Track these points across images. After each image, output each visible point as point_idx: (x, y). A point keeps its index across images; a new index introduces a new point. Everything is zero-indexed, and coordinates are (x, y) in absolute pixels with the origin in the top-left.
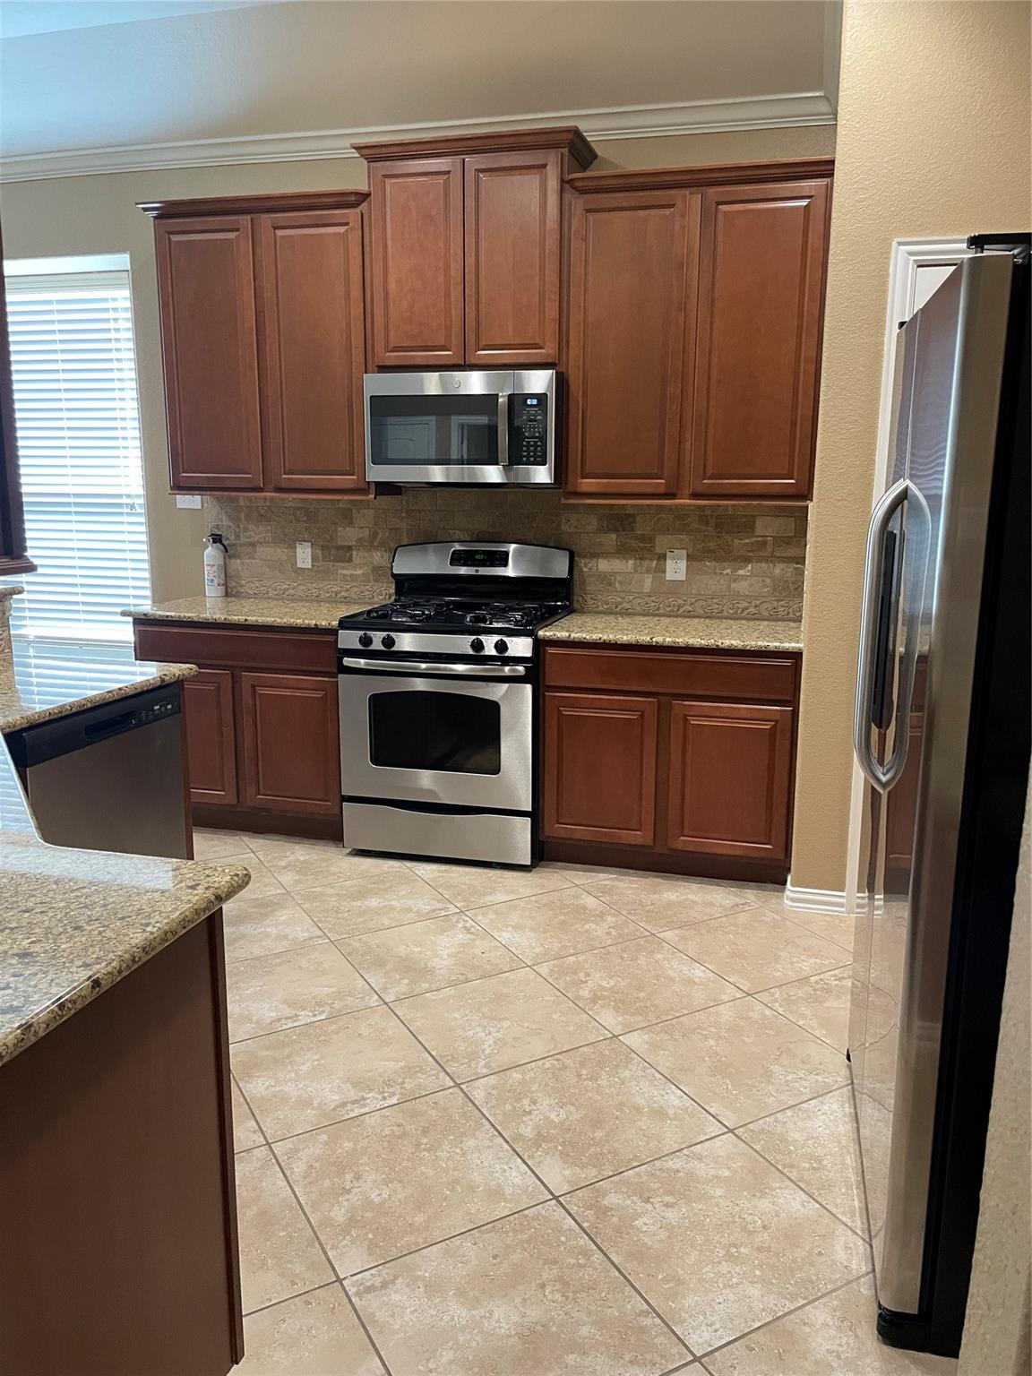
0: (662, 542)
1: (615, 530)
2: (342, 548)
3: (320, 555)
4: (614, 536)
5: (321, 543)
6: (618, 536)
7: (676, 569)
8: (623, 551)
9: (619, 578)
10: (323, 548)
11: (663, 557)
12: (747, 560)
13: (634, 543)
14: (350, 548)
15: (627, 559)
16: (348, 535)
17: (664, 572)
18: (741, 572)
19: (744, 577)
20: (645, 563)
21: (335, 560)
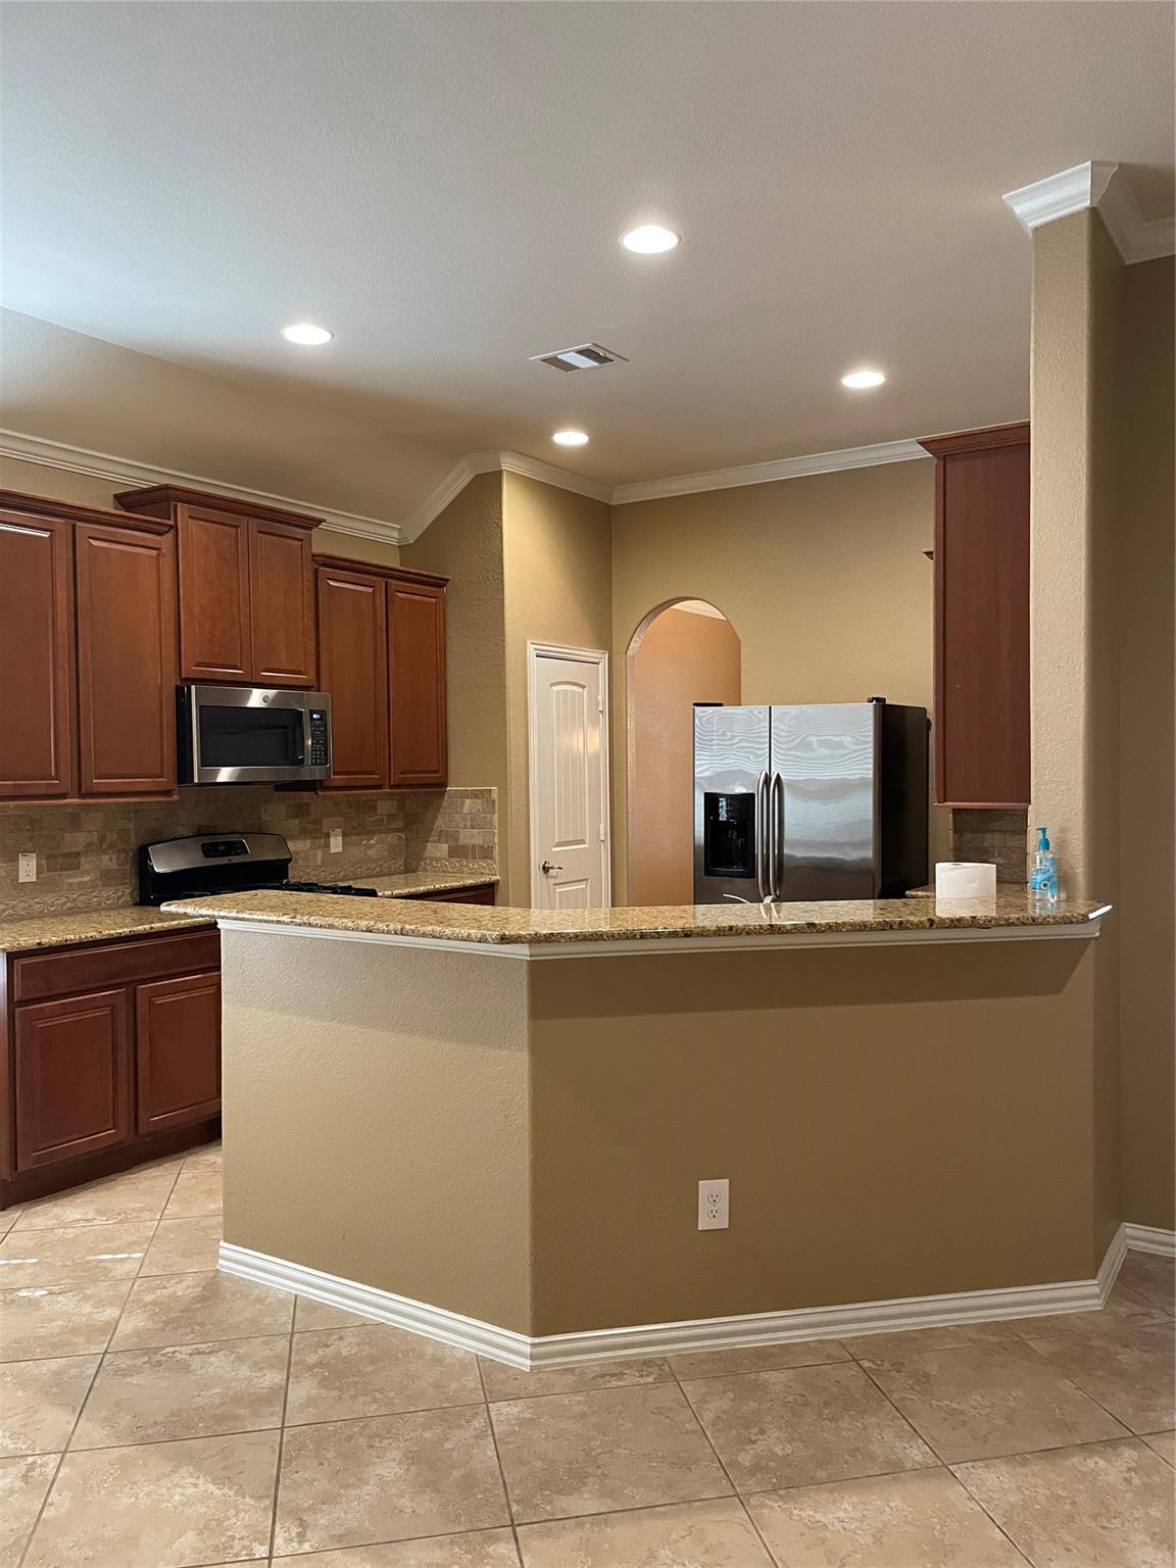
0: (327, 822)
1: (296, 816)
2: (69, 855)
3: (45, 865)
4: (297, 822)
5: (47, 852)
6: (300, 821)
7: (336, 844)
8: (303, 833)
9: (301, 855)
10: (48, 857)
11: (328, 835)
12: (374, 833)
13: (310, 827)
14: (78, 854)
15: (306, 839)
16: (76, 840)
17: (329, 847)
18: (372, 842)
19: (372, 846)
20: (317, 841)
21: (61, 870)
